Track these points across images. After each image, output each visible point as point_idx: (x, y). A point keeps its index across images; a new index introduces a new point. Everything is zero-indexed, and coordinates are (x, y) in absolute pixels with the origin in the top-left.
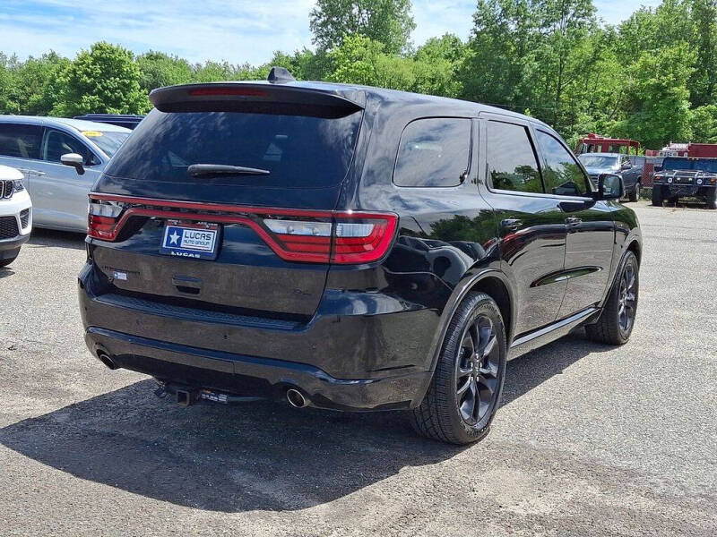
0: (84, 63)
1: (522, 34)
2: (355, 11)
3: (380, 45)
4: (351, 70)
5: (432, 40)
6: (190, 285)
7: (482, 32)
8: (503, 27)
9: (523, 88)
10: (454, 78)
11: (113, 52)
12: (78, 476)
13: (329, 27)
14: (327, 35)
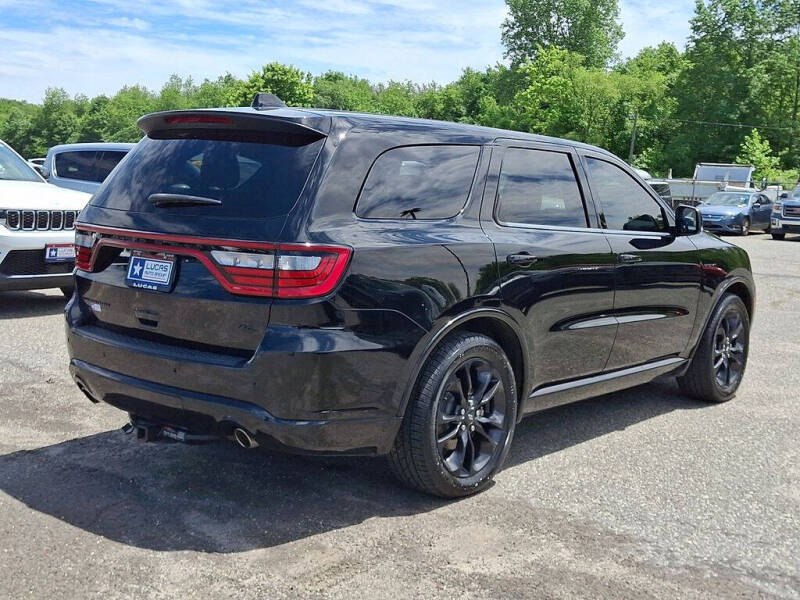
0: (255, 85)
1: (751, 40)
2: (553, 20)
3: (579, 57)
4: (545, 87)
5: (646, 50)
6: (150, 317)
7: (703, 39)
8: (727, 34)
9: (751, 105)
10: (667, 94)
11: (285, 73)
12: (30, 507)
13: (523, 39)
14: (520, 48)
